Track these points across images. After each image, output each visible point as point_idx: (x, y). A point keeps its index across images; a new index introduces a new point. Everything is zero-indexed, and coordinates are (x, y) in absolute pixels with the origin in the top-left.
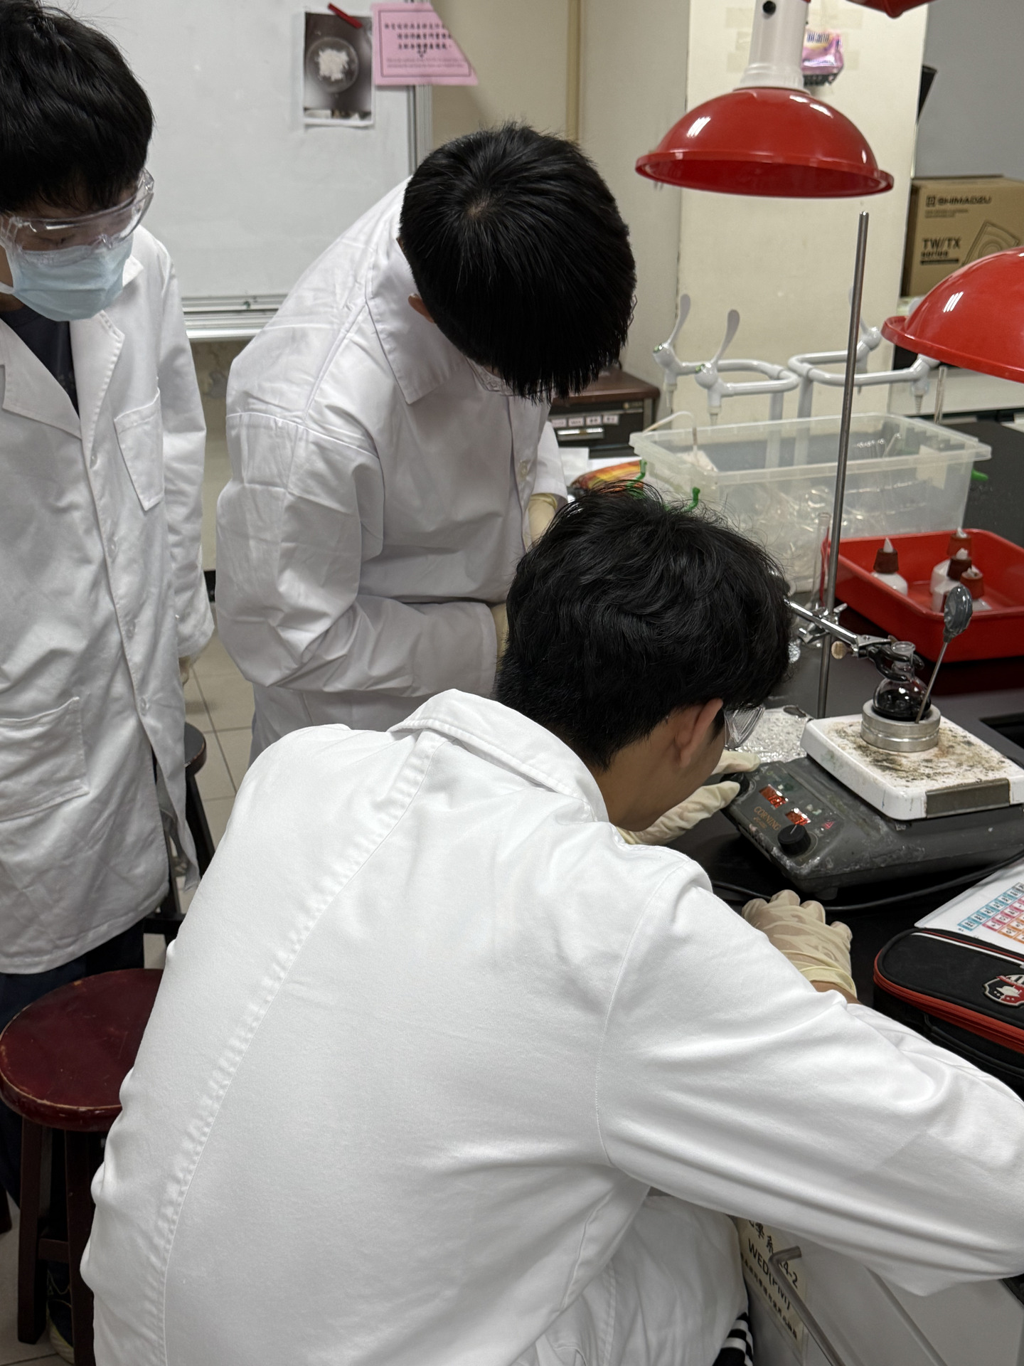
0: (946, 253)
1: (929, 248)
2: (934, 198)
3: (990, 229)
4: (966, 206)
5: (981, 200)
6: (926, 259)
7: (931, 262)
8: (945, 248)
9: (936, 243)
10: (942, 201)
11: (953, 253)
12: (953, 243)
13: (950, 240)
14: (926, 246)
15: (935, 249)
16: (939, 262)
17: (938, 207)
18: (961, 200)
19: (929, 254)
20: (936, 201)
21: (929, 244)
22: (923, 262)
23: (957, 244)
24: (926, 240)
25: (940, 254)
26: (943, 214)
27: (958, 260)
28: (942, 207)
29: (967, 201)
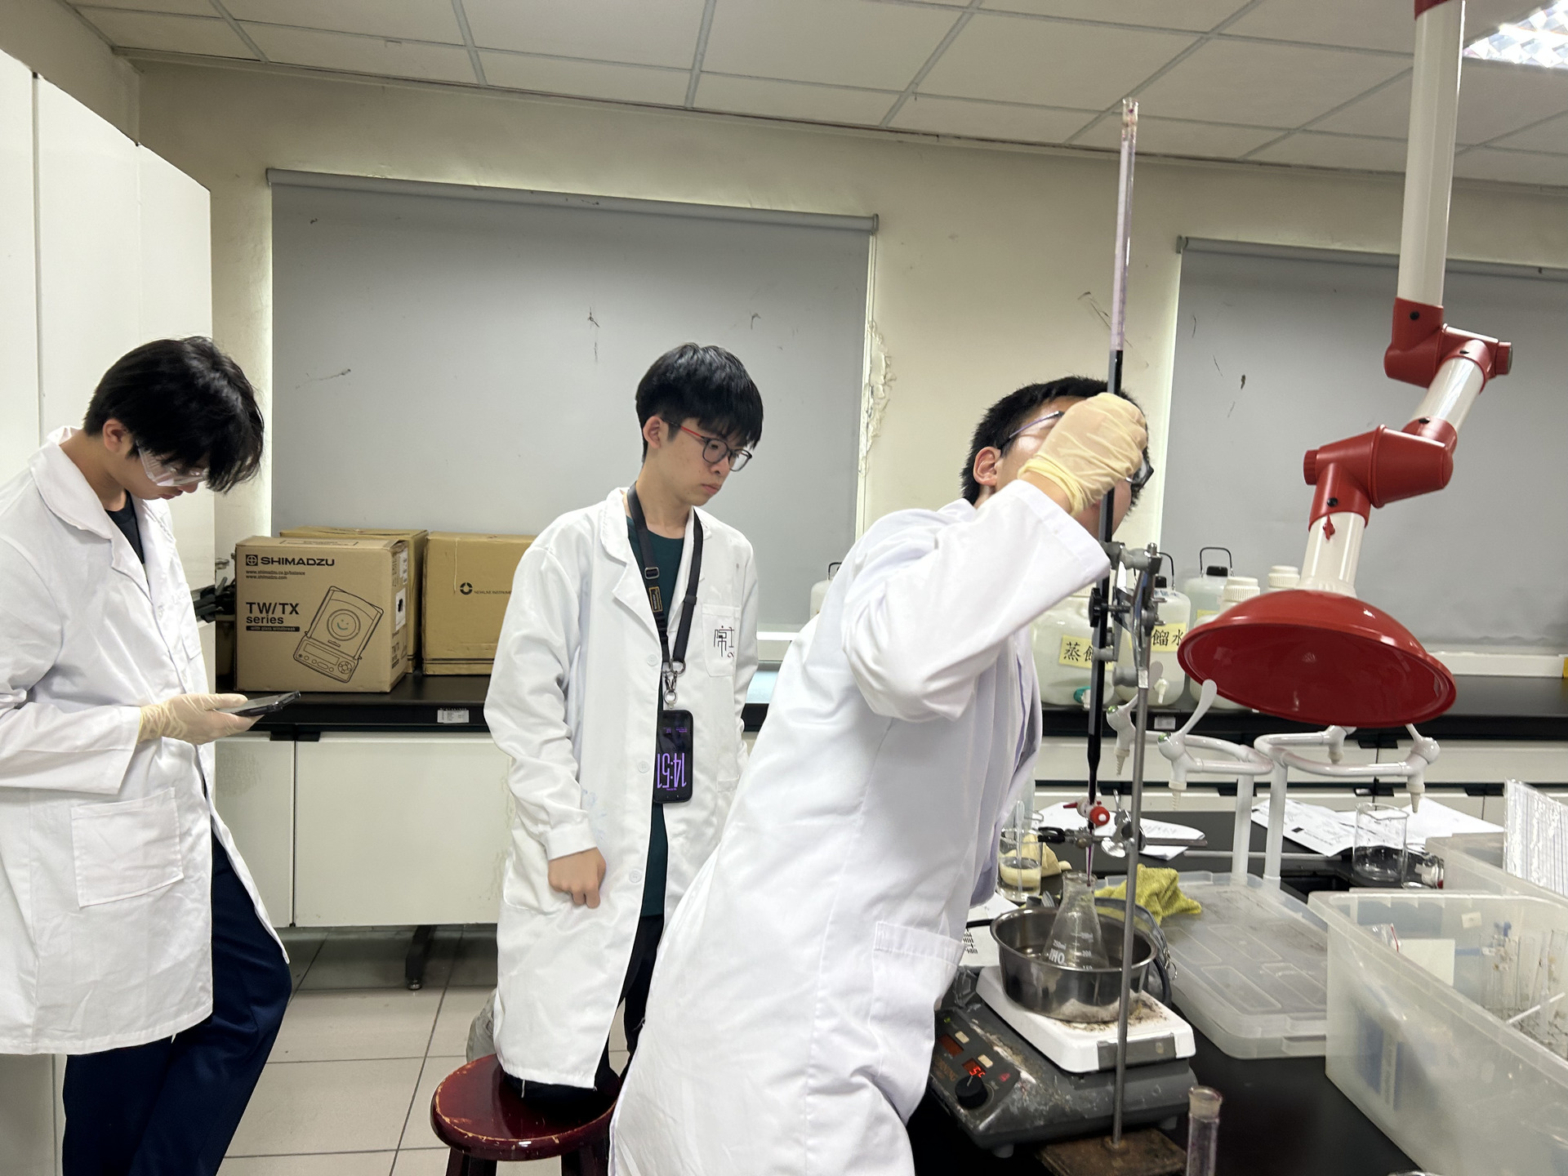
0: (281, 620)
1: (256, 613)
2: (256, 556)
3: (337, 595)
4: (300, 568)
5: (321, 562)
6: (253, 624)
7: (261, 629)
8: (278, 613)
9: (265, 608)
10: (267, 561)
11: (290, 620)
12: (288, 609)
13: (284, 605)
14: (251, 612)
15: (264, 614)
16: (272, 629)
17: (261, 567)
18: (293, 560)
19: (256, 619)
20: (260, 561)
21: (255, 607)
22: (249, 628)
23: (294, 609)
24: (251, 604)
25: (273, 620)
26: (271, 576)
27: (297, 629)
28: (269, 568)
29: (301, 562)
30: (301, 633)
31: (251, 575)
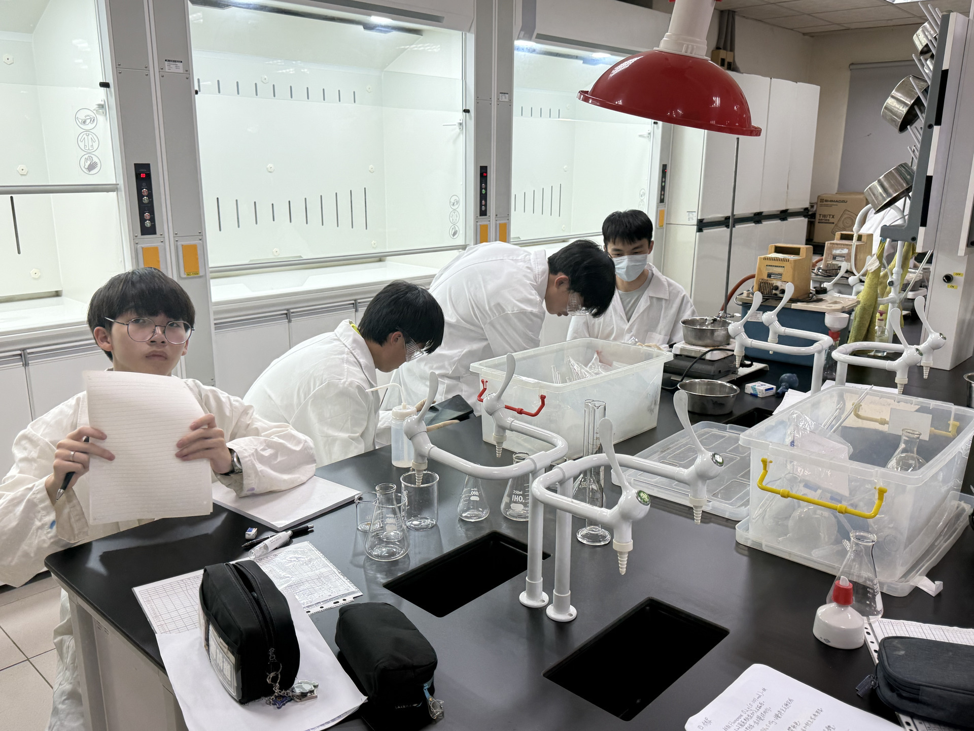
0: (829, 220)
1: (821, 218)
2: (825, 199)
3: (847, 212)
4: (835, 203)
5: (843, 201)
7: (822, 223)
8: (828, 218)
9: (824, 216)
10: (828, 201)
11: (831, 220)
12: (831, 216)
13: (830, 215)
14: (820, 217)
15: (824, 218)
16: (826, 223)
17: (825, 203)
18: (834, 201)
19: (821, 220)
21: (821, 216)
22: (819, 222)
23: (833, 217)
24: (820, 215)
25: (826, 220)
26: (827, 206)
27: (833, 223)
28: (826, 203)
29: (837, 201)
30: (834, 225)
31: (821, 206)
